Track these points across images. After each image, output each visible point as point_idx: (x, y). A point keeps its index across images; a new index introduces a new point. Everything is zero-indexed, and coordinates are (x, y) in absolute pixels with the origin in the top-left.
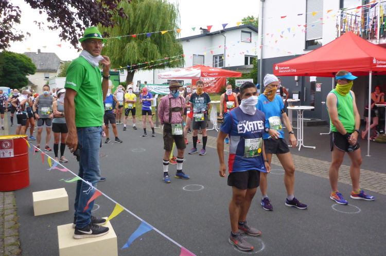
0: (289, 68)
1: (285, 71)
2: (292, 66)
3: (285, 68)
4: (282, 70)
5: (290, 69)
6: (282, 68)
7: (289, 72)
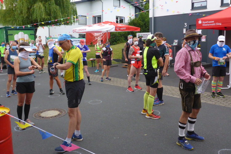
0: (213, 22)
1: (209, 25)
2: (216, 21)
3: (210, 22)
4: (206, 24)
5: (215, 22)
6: (206, 22)
7: (214, 26)
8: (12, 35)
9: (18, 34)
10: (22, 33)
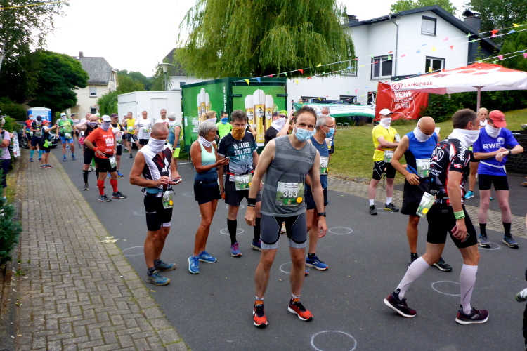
8: (241, 96)
9: (252, 94)
10: (262, 91)
